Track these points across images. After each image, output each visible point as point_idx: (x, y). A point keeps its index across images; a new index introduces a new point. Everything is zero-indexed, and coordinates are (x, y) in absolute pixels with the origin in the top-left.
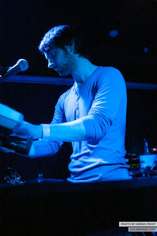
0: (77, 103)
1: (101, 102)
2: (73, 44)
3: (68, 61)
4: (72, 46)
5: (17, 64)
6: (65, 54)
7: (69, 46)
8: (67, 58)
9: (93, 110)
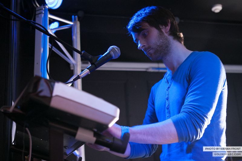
0: (167, 93)
1: (195, 97)
2: (169, 25)
3: (163, 43)
4: (167, 27)
5: (108, 52)
6: (160, 35)
7: (164, 26)
8: (162, 39)
9: (185, 107)
